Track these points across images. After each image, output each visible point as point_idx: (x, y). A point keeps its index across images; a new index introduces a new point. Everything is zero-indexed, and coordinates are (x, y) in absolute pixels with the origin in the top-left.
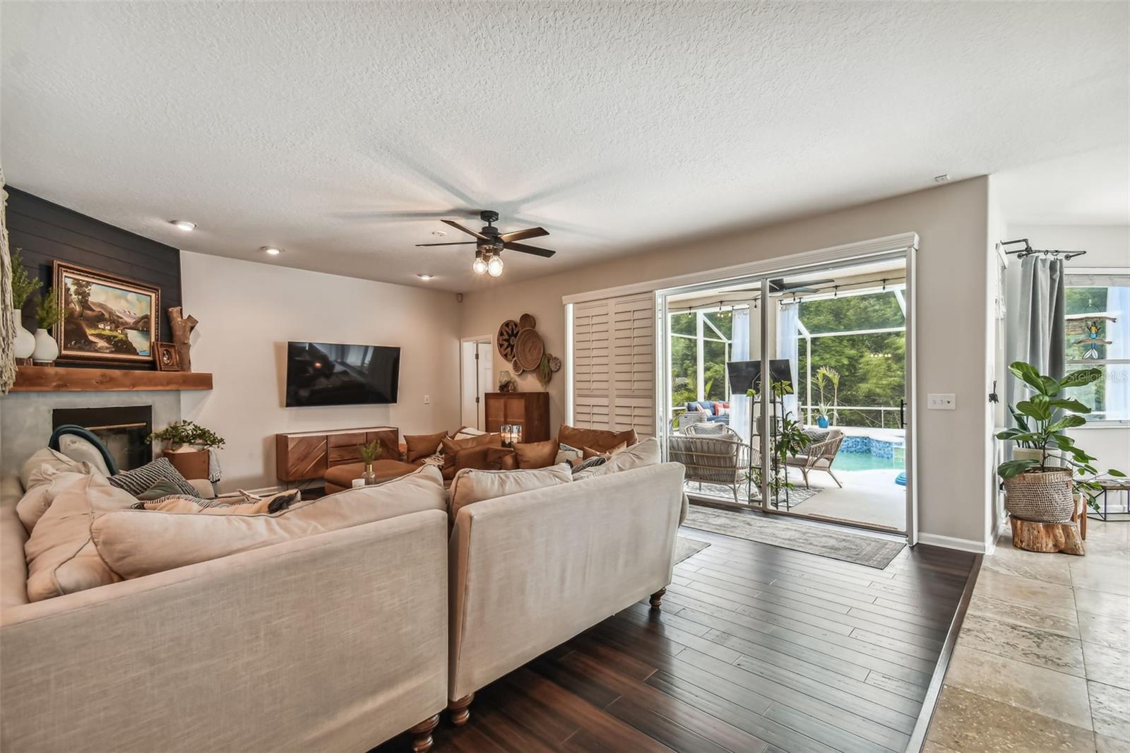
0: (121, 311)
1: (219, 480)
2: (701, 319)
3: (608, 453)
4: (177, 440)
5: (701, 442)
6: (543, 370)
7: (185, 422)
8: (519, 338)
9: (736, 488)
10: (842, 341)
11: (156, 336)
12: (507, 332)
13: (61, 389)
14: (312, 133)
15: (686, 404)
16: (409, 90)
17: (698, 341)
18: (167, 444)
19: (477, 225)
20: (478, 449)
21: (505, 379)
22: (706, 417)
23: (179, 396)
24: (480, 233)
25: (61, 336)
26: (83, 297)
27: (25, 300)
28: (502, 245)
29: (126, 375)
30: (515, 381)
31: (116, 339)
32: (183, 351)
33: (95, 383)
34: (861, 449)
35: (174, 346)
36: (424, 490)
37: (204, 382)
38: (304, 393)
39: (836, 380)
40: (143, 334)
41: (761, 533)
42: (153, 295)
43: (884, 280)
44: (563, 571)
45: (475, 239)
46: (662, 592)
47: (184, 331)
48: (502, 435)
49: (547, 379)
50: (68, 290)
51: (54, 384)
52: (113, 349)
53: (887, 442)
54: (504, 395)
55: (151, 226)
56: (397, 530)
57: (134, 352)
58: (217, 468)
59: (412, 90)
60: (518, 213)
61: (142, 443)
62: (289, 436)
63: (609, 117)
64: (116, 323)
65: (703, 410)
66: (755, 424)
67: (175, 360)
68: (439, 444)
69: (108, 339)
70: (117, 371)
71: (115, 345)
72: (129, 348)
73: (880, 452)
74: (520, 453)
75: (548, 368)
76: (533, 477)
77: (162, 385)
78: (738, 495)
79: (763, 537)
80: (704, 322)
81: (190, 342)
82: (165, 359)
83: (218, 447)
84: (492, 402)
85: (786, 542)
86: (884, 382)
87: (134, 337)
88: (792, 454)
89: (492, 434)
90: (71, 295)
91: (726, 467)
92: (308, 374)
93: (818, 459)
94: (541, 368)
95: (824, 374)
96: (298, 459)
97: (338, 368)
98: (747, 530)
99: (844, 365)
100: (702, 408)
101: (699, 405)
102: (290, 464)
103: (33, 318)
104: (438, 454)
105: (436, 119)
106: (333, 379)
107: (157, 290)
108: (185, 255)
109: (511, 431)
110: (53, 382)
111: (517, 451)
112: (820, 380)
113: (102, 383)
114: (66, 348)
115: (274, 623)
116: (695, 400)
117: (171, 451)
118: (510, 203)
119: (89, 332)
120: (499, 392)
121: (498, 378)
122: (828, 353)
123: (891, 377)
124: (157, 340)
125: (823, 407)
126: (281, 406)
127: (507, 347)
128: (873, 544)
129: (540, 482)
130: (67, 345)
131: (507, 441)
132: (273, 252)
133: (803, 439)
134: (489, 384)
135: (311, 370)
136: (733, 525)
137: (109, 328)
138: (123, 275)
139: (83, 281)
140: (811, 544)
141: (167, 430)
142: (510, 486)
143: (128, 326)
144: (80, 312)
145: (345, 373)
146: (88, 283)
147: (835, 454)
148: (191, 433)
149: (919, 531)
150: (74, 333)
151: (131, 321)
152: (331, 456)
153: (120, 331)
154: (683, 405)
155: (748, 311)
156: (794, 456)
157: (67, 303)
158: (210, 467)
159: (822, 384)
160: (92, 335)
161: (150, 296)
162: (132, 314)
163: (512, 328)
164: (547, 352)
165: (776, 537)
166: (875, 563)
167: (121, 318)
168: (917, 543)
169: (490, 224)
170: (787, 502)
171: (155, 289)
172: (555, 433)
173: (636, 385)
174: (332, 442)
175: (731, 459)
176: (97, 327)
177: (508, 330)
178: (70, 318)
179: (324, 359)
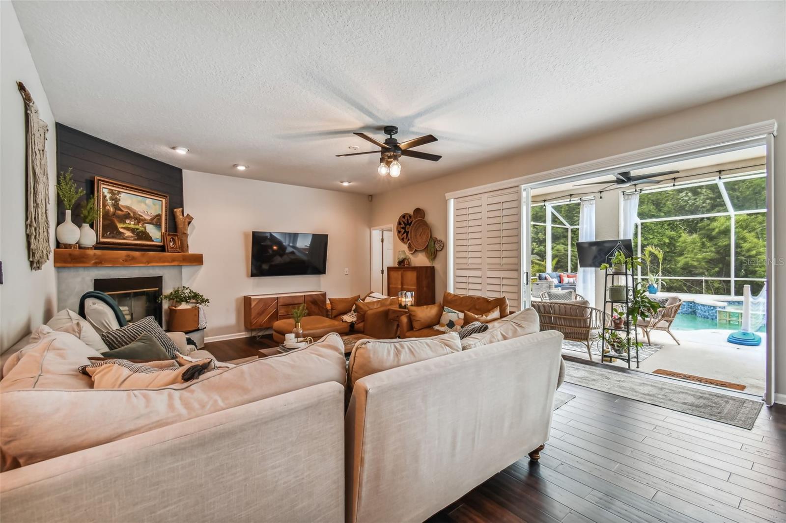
0: (141, 211)
1: (205, 328)
2: (549, 210)
3: (484, 316)
4: (178, 300)
5: (559, 306)
6: (431, 250)
7: (184, 287)
8: (412, 227)
9: (590, 344)
10: (663, 225)
11: (165, 228)
12: (404, 222)
13: (98, 265)
14: (254, 66)
15: (538, 275)
16: (324, 15)
17: (547, 227)
18: (173, 302)
19: (381, 138)
20: (382, 309)
21: (402, 257)
22: (554, 285)
23: (182, 269)
24: (384, 143)
25: (99, 229)
26: (116, 202)
27: (73, 203)
28: (400, 152)
29: (143, 255)
30: (410, 258)
31: (138, 231)
32: (184, 239)
33: (121, 261)
34: (686, 311)
35: (177, 235)
36: (326, 360)
37: (198, 260)
38: (265, 267)
39: (660, 256)
40: (156, 227)
41: (620, 387)
42: (164, 200)
43: (720, 172)
44: (454, 437)
45: (380, 149)
46: (541, 448)
47: (184, 225)
48: (400, 299)
49: (433, 256)
50: (105, 197)
51: (93, 262)
52: (136, 238)
53: (711, 306)
54: (402, 268)
55: (160, 151)
56: (293, 406)
57: (150, 239)
58: (204, 319)
59: (327, 14)
60: (413, 126)
61: (156, 302)
62: (252, 297)
63: (494, 24)
64: (138, 219)
65: (551, 280)
66: (608, 292)
67: (178, 245)
68: (353, 306)
69: (133, 230)
70: (137, 252)
71: (138, 235)
72: (147, 237)
73: (705, 314)
74: (413, 314)
75: (435, 248)
76: (426, 346)
77: (168, 262)
78: (591, 351)
79: (623, 391)
80: (552, 212)
81: (188, 232)
82: (171, 244)
83: (205, 305)
84: (392, 273)
85: (647, 397)
86: (700, 257)
87: (151, 229)
88: (642, 318)
89: (392, 298)
90: (107, 200)
91: (581, 327)
92: (268, 254)
93: (659, 321)
94: (429, 248)
95: (650, 251)
96: (258, 314)
97: (289, 250)
98: (607, 384)
99: (665, 243)
100: (550, 278)
101: (548, 275)
102: (252, 317)
103: (80, 216)
104: (352, 312)
105: (347, 42)
106: (285, 257)
107: (167, 197)
108: (185, 172)
109: (406, 297)
110: (93, 260)
111: (410, 312)
112: (647, 256)
113: (126, 261)
114: (103, 237)
115: (159, 513)
116: (544, 272)
117: (174, 308)
118: (406, 118)
119: (119, 225)
120: (397, 266)
121: (397, 257)
122: (651, 234)
123: (706, 252)
124: (166, 231)
125: (651, 277)
126: (248, 276)
127: (404, 233)
128: (731, 402)
129: (432, 351)
130: (104, 235)
131: (403, 304)
132: (241, 168)
133: (654, 306)
134: (391, 261)
135: (271, 252)
136: (593, 378)
137: (133, 223)
138: (142, 187)
139: (116, 191)
140: (670, 400)
141: (171, 293)
142: (405, 356)
143: (146, 222)
144: (113, 212)
145: (293, 253)
146: (119, 192)
147: (673, 317)
148: (187, 295)
149: (775, 392)
150: (110, 227)
151: (148, 218)
152: (280, 312)
153: (141, 225)
154: (535, 276)
155: (594, 202)
156: (644, 319)
157: (104, 206)
158: (200, 319)
159: (648, 260)
160: (122, 228)
161: (162, 201)
162: (149, 214)
163: (408, 219)
164: (433, 236)
165: (636, 392)
166: (741, 422)
167: (142, 216)
168: (775, 403)
169: (391, 137)
170: (637, 358)
171: (165, 196)
172: (439, 298)
173: (504, 261)
174: (281, 302)
175: (585, 321)
176: (125, 222)
177: (404, 220)
178: (106, 215)
179: (279, 243)
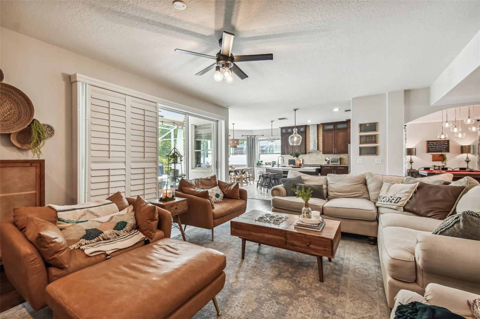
173: (147, 155)
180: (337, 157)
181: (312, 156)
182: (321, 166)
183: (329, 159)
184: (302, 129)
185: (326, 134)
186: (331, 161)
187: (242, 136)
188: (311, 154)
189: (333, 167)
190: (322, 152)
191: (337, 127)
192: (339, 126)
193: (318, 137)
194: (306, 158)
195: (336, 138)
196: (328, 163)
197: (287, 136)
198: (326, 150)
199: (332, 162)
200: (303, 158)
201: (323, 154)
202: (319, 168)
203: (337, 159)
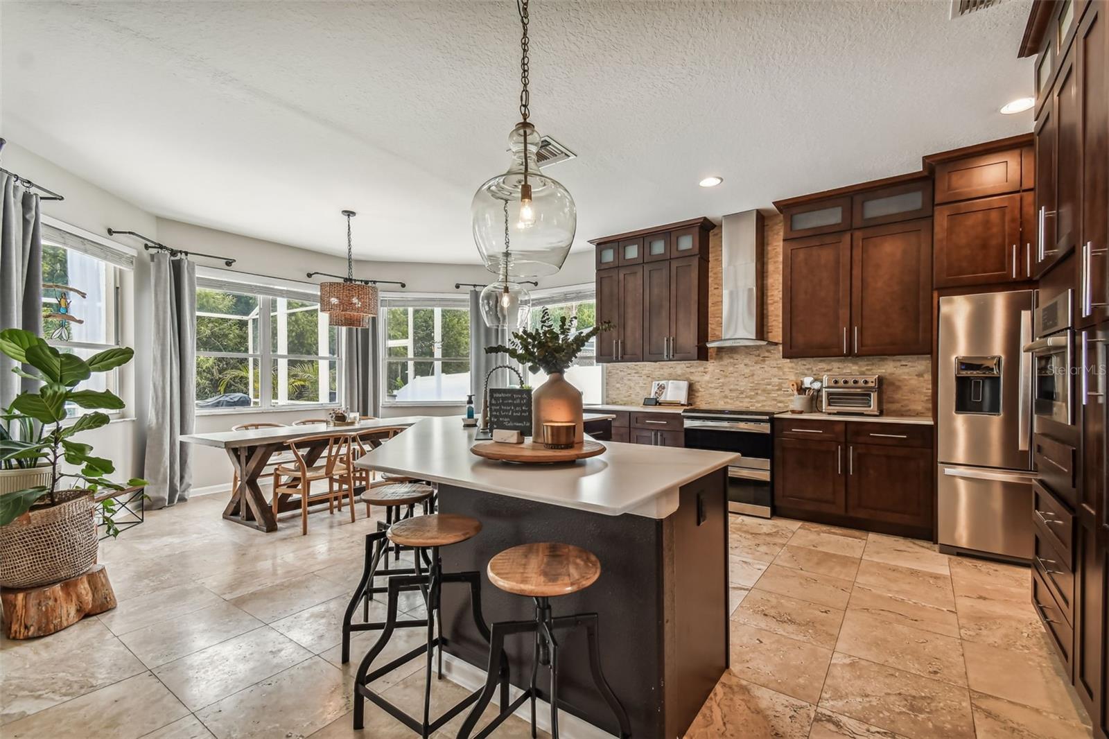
180: (863, 373)
181: (731, 369)
182: (773, 421)
183: (817, 385)
184: (686, 243)
185: (801, 255)
186: (829, 394)
187: (457, 286)
188: (726, 361)
189: (841, 428)
190: (781, 348)
191: (862, 214)
192: (877, 209)
193: (761, 274)
194: (707, 378)
195: (857, 272)
196: (814, 402)
197: (621, 276)
198: (800, 339)
199: (833, 398)
200: (694, 378)
201: (784, 357)
202: (765, 428)
203: (861, 383)
